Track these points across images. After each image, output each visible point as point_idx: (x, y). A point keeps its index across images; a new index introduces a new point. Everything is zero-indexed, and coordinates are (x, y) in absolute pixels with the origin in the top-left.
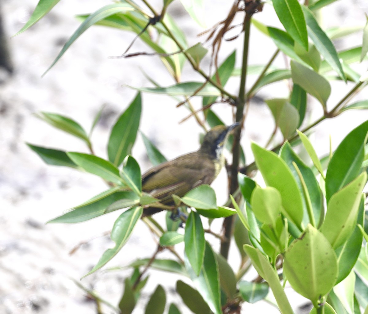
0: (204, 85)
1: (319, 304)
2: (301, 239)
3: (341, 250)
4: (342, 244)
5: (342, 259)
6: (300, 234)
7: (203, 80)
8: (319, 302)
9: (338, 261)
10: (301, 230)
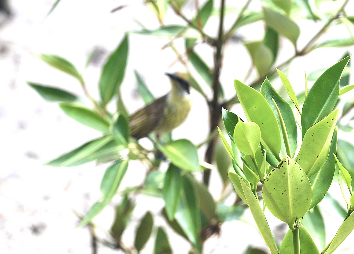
0: (185, 29)
1: (295, 227)
2: (279, 168)
3: (315, 177)
4: (316, 172)
5: (316, 185)
6: (278, 163)
7: (184, 24)
8: (295, 224)
9: (313, 187)
10: (279, 160)
